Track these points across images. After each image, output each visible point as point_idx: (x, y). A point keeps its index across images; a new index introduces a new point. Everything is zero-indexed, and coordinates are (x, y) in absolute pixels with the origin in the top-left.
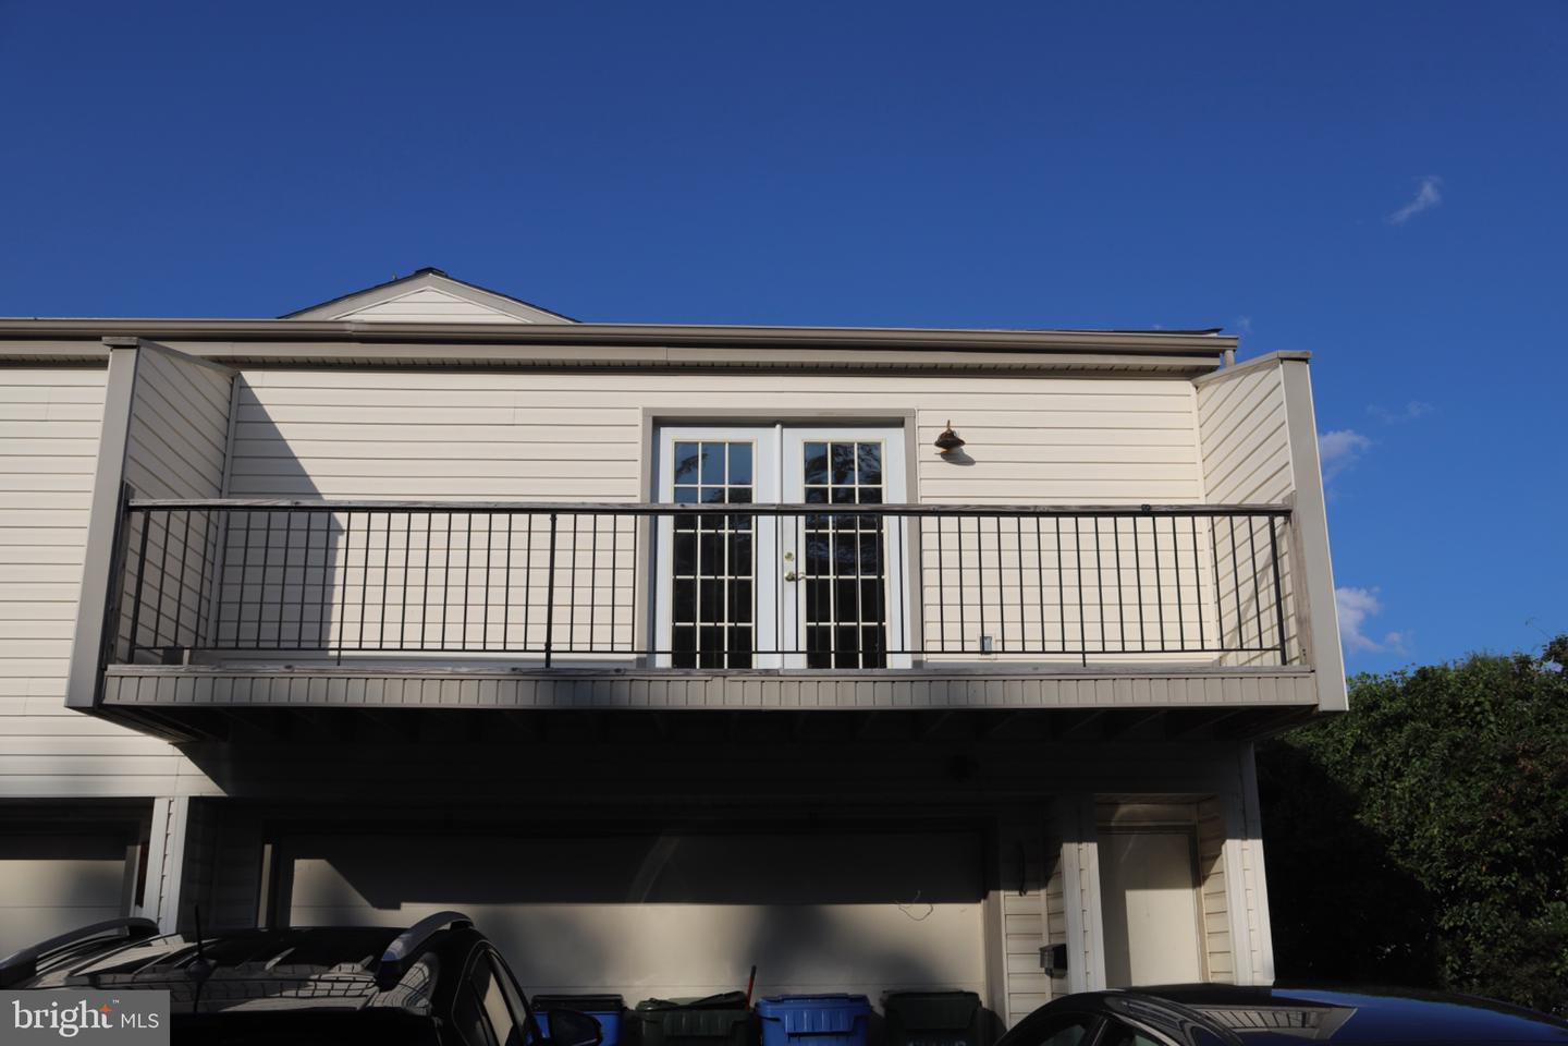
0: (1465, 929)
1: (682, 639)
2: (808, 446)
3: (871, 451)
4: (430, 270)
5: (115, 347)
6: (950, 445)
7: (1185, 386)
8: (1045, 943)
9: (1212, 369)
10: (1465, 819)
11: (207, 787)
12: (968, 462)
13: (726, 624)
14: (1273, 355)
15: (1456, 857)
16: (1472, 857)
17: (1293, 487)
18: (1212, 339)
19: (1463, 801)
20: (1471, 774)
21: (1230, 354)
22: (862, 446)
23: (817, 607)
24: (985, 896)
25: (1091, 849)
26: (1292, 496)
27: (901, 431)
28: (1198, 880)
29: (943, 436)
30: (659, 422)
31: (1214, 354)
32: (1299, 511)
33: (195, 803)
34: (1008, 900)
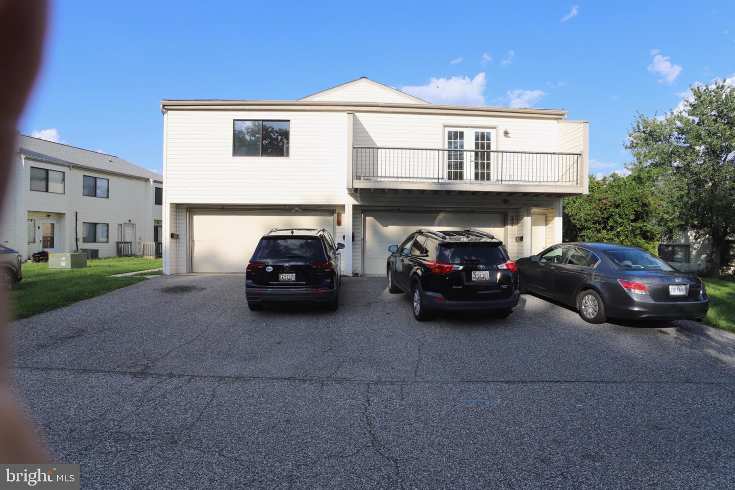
0: (585, 236)
1: (449, 174)
2: (476, 133)
3: (489, 134)
4: (364, 77)
5: (348, 113)
6: (506, 133)
7: (555, 122)
8: (516, 236)
9: (561, 119)
10: (589, 212)
11: (356, 203)
12: (509, 137)
13: (453, 170)
14: (581, 121)
15: (586, 221)
16: (589, 220)
17: (582, 150)
18: (562, 112)
19: (589, 209)
20: (591, 203)
21: (566, 115)
22: (487, 133)
23: (476, 167)
24: (505, 226)
25: (529, 218)
26: (582, 151)
27: (495, 130)
28: (546, 224)
29: (505, 131)
30: (445, 126)
31: (562, 115)
32: (584, 155)
33: (354, 206)
34: (509, 227)
